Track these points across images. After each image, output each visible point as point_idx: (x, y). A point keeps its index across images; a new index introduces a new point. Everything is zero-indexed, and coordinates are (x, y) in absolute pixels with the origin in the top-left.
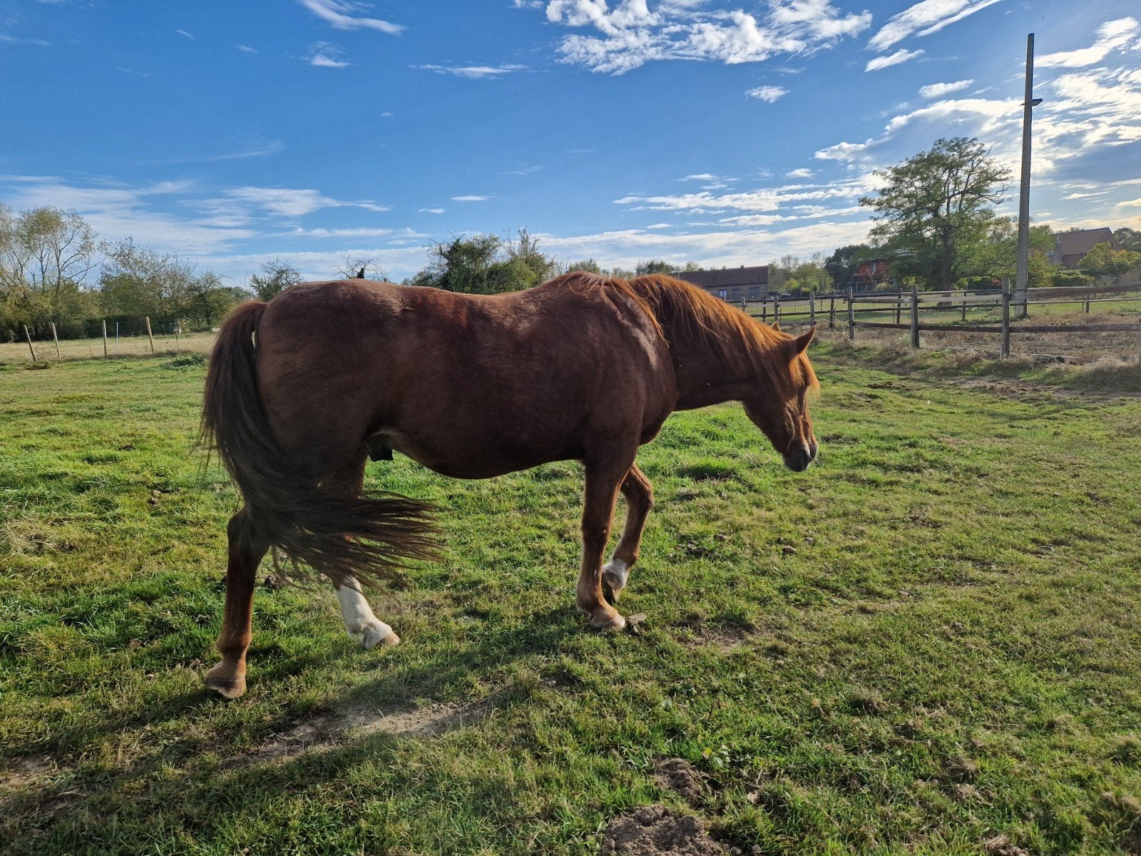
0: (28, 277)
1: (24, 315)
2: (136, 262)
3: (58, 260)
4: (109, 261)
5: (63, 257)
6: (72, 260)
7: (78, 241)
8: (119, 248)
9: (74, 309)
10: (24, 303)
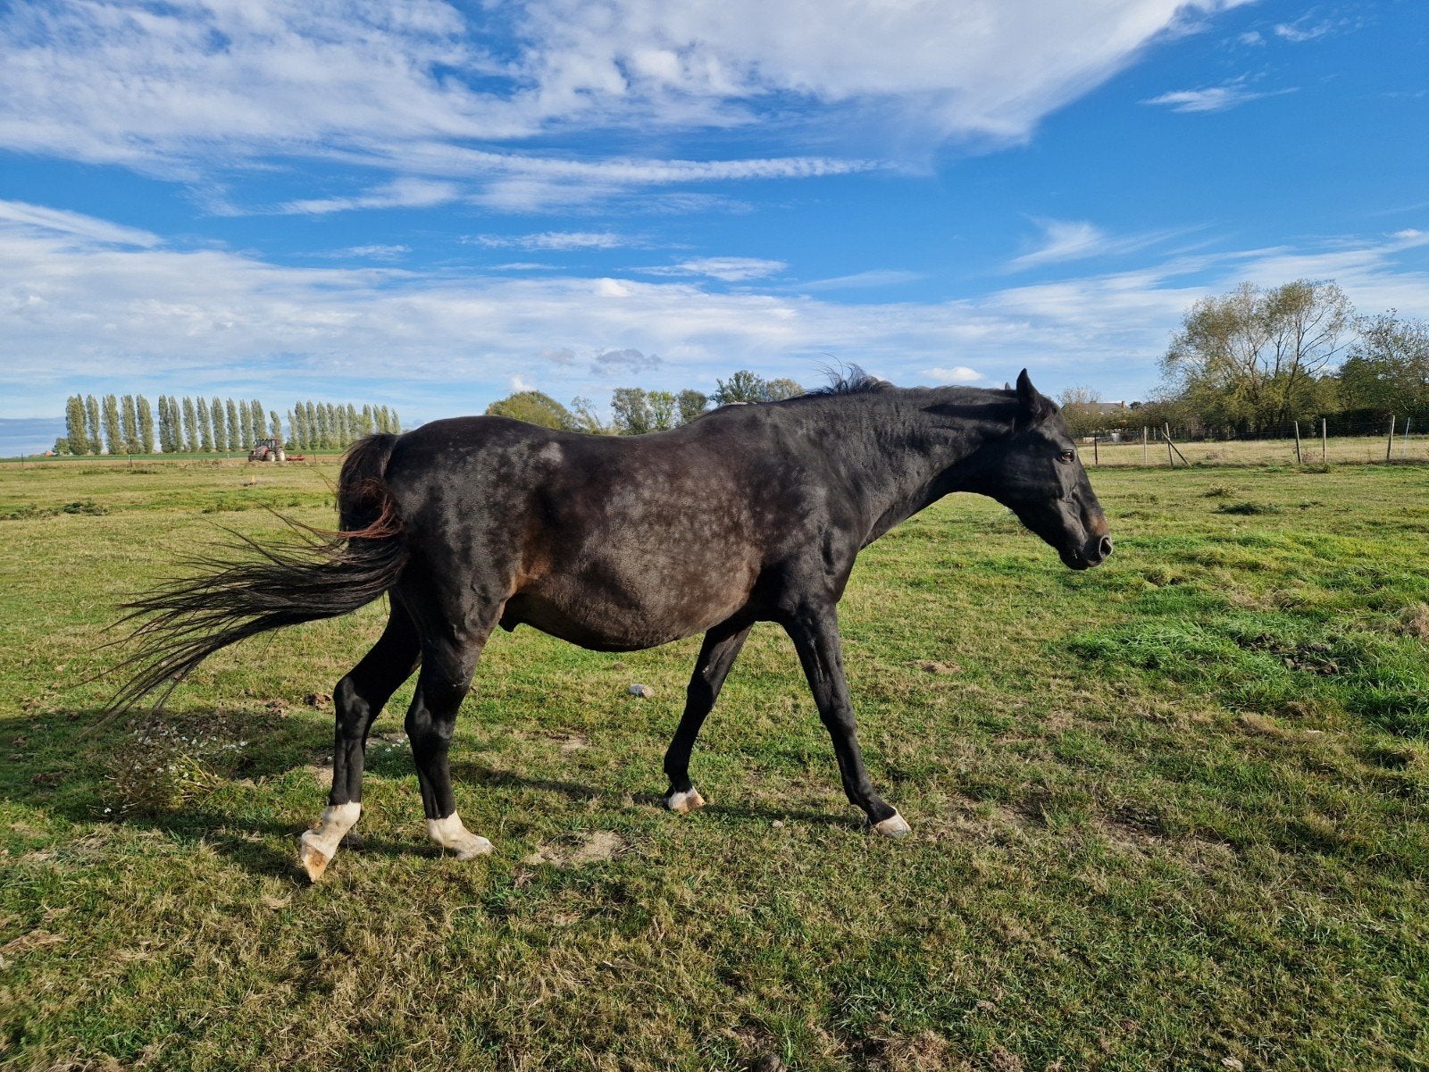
0: (1260, 366)
1: (1250, 409)
2: (1396, 340)
3: (1299, 343)
4: (1360, 341)
5: (1307, 339)
6: (1315, 343)
7: (1328, 318)
8: (1376, 323)
9: (1307, 401)
10: (1253, 396)
